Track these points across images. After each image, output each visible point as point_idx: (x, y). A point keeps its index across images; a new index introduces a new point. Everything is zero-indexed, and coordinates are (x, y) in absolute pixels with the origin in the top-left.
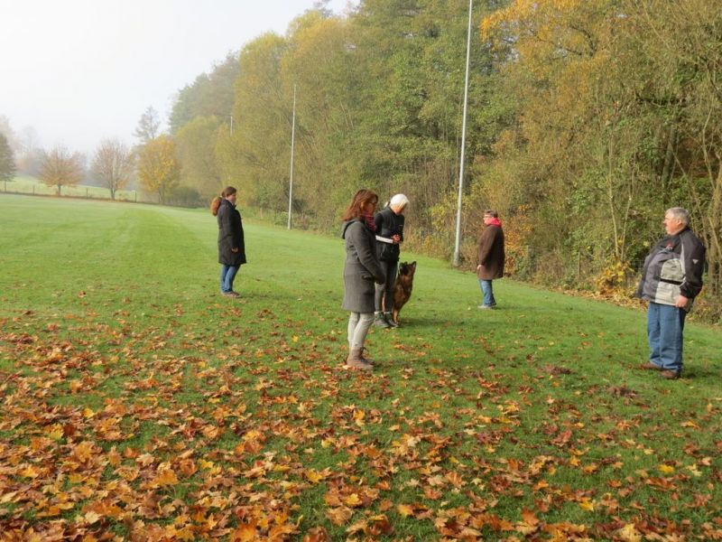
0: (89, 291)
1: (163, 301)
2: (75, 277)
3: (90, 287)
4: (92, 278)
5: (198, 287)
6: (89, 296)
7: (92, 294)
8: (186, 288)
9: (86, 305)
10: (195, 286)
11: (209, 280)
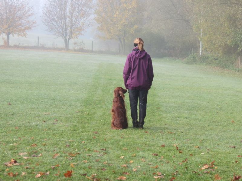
0: (21, 159)
1: (105, 172)
2: (8, 142)
3: (24, 155)
4: (28, 144)
5: (149, 155)
6: (21, 165)
7: (23, 163)
8: (135, 156)
9: (15, 175)
10: (146, 154)
11: (163, 146)
